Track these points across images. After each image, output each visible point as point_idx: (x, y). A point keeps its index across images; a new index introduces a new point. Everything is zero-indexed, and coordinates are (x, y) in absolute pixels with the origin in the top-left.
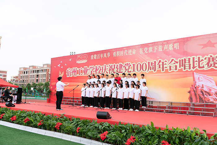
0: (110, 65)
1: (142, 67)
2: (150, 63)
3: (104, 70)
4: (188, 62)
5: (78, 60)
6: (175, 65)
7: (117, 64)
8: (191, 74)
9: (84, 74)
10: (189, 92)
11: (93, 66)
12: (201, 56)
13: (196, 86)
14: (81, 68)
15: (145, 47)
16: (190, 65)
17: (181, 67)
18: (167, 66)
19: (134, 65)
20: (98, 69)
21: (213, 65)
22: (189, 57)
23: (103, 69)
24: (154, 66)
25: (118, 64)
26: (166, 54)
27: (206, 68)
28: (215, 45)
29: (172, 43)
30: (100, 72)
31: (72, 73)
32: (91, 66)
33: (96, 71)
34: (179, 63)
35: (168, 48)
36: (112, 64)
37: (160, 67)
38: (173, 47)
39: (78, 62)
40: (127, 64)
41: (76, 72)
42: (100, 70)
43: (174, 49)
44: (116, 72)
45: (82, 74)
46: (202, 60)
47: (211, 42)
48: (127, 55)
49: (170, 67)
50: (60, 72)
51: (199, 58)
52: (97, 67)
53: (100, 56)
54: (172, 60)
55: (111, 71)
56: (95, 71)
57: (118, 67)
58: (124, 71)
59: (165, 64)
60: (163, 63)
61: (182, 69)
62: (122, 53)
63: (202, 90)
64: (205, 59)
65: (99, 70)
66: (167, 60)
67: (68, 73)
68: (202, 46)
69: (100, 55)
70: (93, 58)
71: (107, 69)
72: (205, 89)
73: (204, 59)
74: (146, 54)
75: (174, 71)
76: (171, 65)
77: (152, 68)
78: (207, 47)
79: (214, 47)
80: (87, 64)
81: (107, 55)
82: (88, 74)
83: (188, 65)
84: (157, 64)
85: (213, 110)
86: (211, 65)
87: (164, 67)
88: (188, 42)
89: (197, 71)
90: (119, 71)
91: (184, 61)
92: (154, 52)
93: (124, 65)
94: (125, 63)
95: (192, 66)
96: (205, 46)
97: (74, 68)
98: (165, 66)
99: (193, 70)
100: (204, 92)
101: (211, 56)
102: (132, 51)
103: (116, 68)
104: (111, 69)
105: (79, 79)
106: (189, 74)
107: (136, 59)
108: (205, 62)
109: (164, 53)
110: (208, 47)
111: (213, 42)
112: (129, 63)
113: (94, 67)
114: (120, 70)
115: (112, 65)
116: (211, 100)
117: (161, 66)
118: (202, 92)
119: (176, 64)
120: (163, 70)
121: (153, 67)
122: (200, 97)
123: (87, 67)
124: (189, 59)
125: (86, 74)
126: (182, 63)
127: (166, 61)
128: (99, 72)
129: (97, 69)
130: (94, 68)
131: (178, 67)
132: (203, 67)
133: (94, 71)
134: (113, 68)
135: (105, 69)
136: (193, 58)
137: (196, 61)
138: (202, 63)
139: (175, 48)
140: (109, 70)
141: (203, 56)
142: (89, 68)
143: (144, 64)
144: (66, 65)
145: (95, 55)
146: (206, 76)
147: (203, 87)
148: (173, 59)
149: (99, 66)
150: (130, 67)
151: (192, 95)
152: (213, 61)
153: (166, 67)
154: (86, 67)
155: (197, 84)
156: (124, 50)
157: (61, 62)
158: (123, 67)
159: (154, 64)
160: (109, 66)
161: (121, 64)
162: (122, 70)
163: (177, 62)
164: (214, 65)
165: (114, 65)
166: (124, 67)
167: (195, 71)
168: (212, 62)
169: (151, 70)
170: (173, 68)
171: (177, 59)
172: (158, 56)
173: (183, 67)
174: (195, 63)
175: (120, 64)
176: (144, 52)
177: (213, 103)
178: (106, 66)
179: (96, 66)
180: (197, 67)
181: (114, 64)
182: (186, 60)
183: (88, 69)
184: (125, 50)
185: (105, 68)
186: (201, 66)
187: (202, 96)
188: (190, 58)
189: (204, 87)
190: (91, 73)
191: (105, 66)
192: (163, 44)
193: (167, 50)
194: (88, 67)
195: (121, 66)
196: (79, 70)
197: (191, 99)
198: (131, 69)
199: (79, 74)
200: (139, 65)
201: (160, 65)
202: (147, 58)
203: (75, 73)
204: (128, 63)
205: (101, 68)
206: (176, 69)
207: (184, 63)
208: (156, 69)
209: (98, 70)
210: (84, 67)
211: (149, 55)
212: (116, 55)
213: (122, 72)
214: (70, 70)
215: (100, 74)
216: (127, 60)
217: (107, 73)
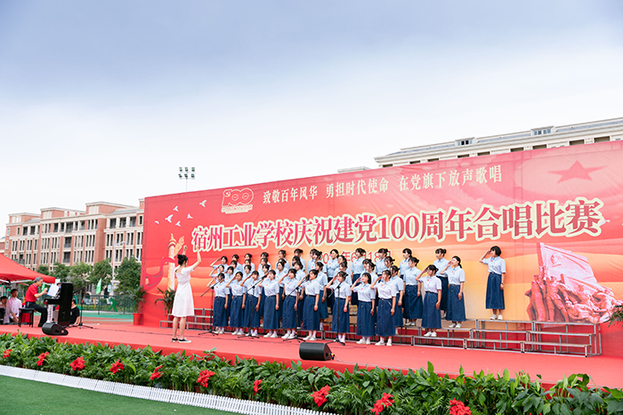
0: (317, 221)
1: (405, 227)
2: (428, 217)
3: (300, 235)
4: (525, 215)
5: (226, 204)
6: (491, 223)
7: (338, 217)
8: (532, 247)
9: (243, 243)
10: (529, 294)
11: (270, 221)
12: (556, 202)
13: (545, 279)
14: (236, 228)
15: (413, 173)
16: (530, 223)
17: (509, 229)
18: (472, 225)
19: (384, 220)
20: (285, 229)
21: (586, 226)
22: (528, 203)
23: (299, 230)
24: (437, 225)
25: (340, 219)
26: (470, 195)
27: (570, 232)
28: (591, 174)
29: (482, 165)
30: (290, 239)
31: (207, 241)
32: (263, 223)
33: (278, 236)
34: (501, 218)
35: (474, 179)
36: (322, 218)
37: (452, 229)
38: (487, 175)
39: (226, 210)
40: (366, 217)
41: (220, 238)
42: (289, 234)
43: (490, 182)
44: (334, 238)
45: (237, 245)
46: (560, 212)
47: (581, 165)
48: (364, 192)
49: (480, 227)
50: (172, 238)
51: (552, 206)
52: (281, 225)
53: (289, 195)
54: (486, 209)
55: (320, 237)
56: (274, 236)
57: (339, 226)
58: (357, 236)
59: (468, 220)
60: (461, 216)
61: (510, 232)
62: (352, 189)
63: (561, 290)
64: (568, 209)
65: (286, 234)
66: (471, 211)
67: (195, 240)
68: (560, 177)
69: (289, 192)
70: (271, 199)
72: (569, 286)
73: (564, 210)
74: (415, 192)
75: (489, 239)
76: (482, 224)
77: (432, 230)
78: (572, 177)
79: (589, 178)
80: (254, 217)
81: (308, 193)
82: (254, 244)
83: (526, 225)
84: (445, 219)
85: (585, 340)
86: (583, 224)
87: (465, 228)
88: (524, 164)
89: (547, 239)
90: (342, 237)
91: (514, 213)
92: (436, 187)
93: (358, 220)
94: (358, 215)
95: (534, 227)
96: (566, 175)
97: (214, 227)
98: (466, 225)
99: (539, 237)
100: (566, 295)
101: (582, 202)
103: (335, 228)
104: (320, 230)
106: (527, 247)
107: (389, 206)
108: (567, 216)
109: (465, 191)
110: (574, 180)
111: (585, 166)
112: (372, 215)
113: (273, 225)
114: (346, 235)
115: (324, 219)
116: (584, 314)
117: (457, 226)
118: (560, 293)
119: (496, 221)
120: (461, 237)
121: (435, 227)
122: (555, 306)
123: (252, 224)
124: (528, 208)
125: (250, 245)
126: (511, 219)
127: (468, 213)
128: (287, 239)
129: (282, 230)
130: (273, 229)
131: (500, 230)
132: (563, 230)
133: (272, 237)
134: (326, 227)
135: (304, 232)
136: (539, 206)
137: (546, 214)
138: (560, 220)
139: (493, 179)
140: (316, 233)
141: (562, 202)
142: (259, 226)
143: (412, 219)
144: (189, 216)
145: (275, 192)
146: (569, 252)
147: (562, 281)
148: (487, 206)
149: (287, 223)
150: (374, 227)
151: (537, 301)
152: (586, 214)
153: (469, 229)
154: (250, 226)
155: (549, 274)
156: (356, 180)
157: (176, 209)
158: (353, 225)
159: (437, 221)
160: (314, 222)
161: (349, 216)
162: (351, 233)
163: (497, 216)
164: (590, 224)
165: (328, 219)
166: (356, 226)
167: (541, 240)
168: (583, 218)
169: (429, 234)
171: (497, 206)
172: (450, 199)
173: (513, 229)
174: (543, 218)
175: (346, 218)
176: (410, 186)
177: (589, 322)
178: (307, 222)
179: (278, 221)
180: (548, 230)
181: (330, 217)
182: (521, 210)
183: (254, 230)
184: (360, 179)
185: (304, 227)
186: (557, 226)
187: (560, 305)
188: (530, 205)
189: (566, 280)
190: (263, 241)
191: (304, 222)
192: (460, 167)
193: (471, 184)
194: (256, 226)
195: (348, 223)
196: (229, 232)
197: (533, 311)
198: (376, 233)
199: (229, 244)
200: (398, 220)
201: (452, 223)
202: (420, 203)
203: (218, 240)
204: (369, 215)
205: (293, 228)
206: (495, 234)
207: (514, 219)
208: (445, 233)
209: (283, 233)
210: (245, 224)
211: (425, 194)
212: (335, 193)
213: (351, 240)
214: (203, 233)
215: (290, 243)
216: (364, 208)
217: (310, 241)
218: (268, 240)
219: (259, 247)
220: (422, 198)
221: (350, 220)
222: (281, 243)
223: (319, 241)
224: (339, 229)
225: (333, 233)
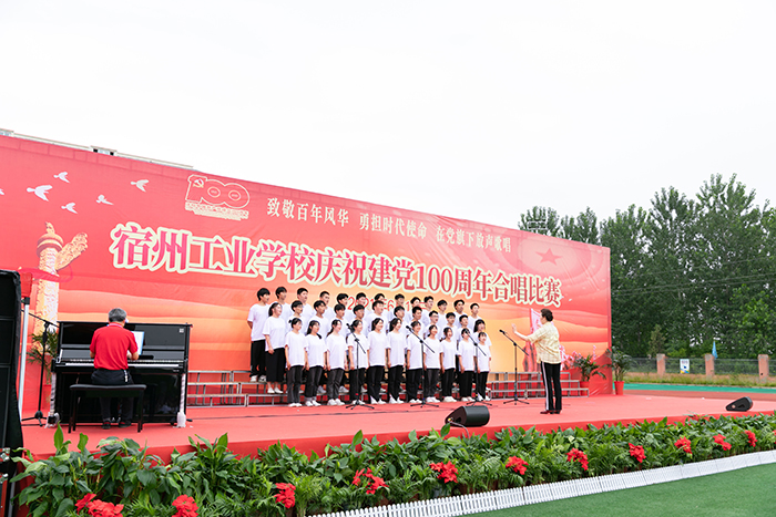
0: (348, 256)
1: (441, 281)
2: (460, 273)
3: (324, 269)
5: (194, 198)
6: (504, 287)
7: (374, 256)
8: (527, 311)
9: (231, 267)
11: (278, 242)
12: (540, 278)
14: (218, 242)
18: (491, 287)
19: (422, 268)
20: (303, 259)
21: (553, 299)
22: (525, 275)
23: (323, 262)
24: (467, 283)
25: (376, 258)
26: (491, 259)
27: (546, 302)
28: (556, 260)
29: (499, 234)
30: (310, 273)
31: (151, 252)
32: (268, 242)
33: (291, 265)
34: (510, 284)
35: (493, 245)
36: (354, 252)
37: (478, 288)
38: (501, 244)
39: (194, 208)
40: (404, 262)
41: (183, 251)
42: (309, 266)
43: (503, 250)
44: (369, 281)
45: (218, 268)
46: (541, 286)
47: (551, 252)
48: (403, 234)
49: (497, 290)
50: (51, 232)
51: (537, 280)
52: (297, 251)
53: (309, 213)
54: (500, 275)
55: (351, 277)
56: (286, 264)
57: (375, 266)
58: (394, 282)
60: (484, 277)
61: (515, 298)
62: (390, 226)
64: (545, 284)
65: (305, 264)
67: (120, 246)
69: (309, 209)
70: (280, 211)
71: (338, 265)
74: (450, 246)
75: (501, 301)
76: (497, 287)
77: (463, 286)
78: (547, 260)
80: (249, 230)
81: (336, 217)
82: (251, 272)
84: (473, 278)
86: (552, 297)
87: (487, 288)
88: (523, 241)
89: (535, 306)
90: (379, 280)
91: (517, 281)
93: (396, 263)
94: (396, 258)
95: (528, 296)
97: (169, 232)
98: (487, 286)
99: (531, 304)
101: (552, 281)
102: (417, 227)
103: (371, 268)
104: (351, 267)
105: (200, 285)
106: (524, 311)
107: (427, 254)
108: (545, 290)
110: (548, 262)
111: (554, 253)
112: (410, 261)
113: (284, 249)
114: (382, 278)
115: (357, 254)
117: (481, 287)
119: (506, 286)
120: (484, 296)
121: (465, 285)
123: (249, 241)
124: (525, 278)
125: (243, 271)
127: (490, 275)
128: (306, 272)
129: (298, 258)
130: (283, 254)
131: (509, 294)
132: (542, 300)
133: (282, 265)
134: (359, 266)
135: (330, 266)
136: (530, 279)
137: (534, 286)
138: (541, 292)
140: (346, 270)
141: (542, 278)
142: (260, 245)
143: (447, 272)
144: (101, 199)
145: (286, 202)
148: (501, 272)
149: (306, 250)
150: (412, 274)
152: (554, 290)
153: (490, 290)
154: (245, 243)
156: (395, 217)
157: (62, 176)
158: (390, 268)
159: (467, 278)
160: (344, 256)
161: (386, 258)
162: (388, 278)
163: (508, 282)
165: (361, 255)
166: (394, 269)
167: (532, 306)
168: (552, 293)
169: (460, 290)
170: (501, 293)
171: (508, 273)
173: (516, 295)
174: (533, 289)
175: (382, 258)
176: (446, 238)
178: (333, 254)
179: (291, 244)
180: (535, 299)
181: (364, 253)
182: (521, 280)
183: (252, 252)
184: (399, 217)
185: (331, 260)
186: (540, 297)
190: (267, 269)
191: (331, 253)
192: (483, 230)
193: (492, 249)
194: (255, 244)
195: (385, 265)
196: (203, 245)
197: (525, 364)
198: (414, 282)
199: (202, 265)
200: (434, 271)
201: (478, 282)
202: (454, 258)
203: (178, 256)
204: (408, 260)
205: (316, 259)
206: (506, 298)
207: (517, 287)
208: (472, 291)
209: (299, 263)
210: (235, 238)
211: (457, 249)
212: (370, 226)
213: (388, 285)
214: (143, 237)
215: (310, 278)
216: (402, 251)
217: (338, 279)
218: (275, 269)
219: (260, 277)
220: (455, 253)
221: (387, 261)
222: (296, 276)
223: (350, 281)
224: (375, 270)
225: (367, 274)
